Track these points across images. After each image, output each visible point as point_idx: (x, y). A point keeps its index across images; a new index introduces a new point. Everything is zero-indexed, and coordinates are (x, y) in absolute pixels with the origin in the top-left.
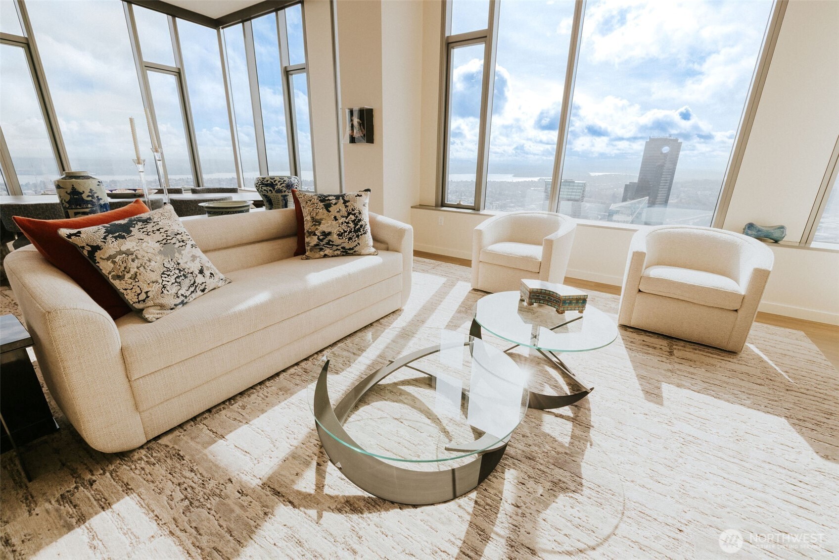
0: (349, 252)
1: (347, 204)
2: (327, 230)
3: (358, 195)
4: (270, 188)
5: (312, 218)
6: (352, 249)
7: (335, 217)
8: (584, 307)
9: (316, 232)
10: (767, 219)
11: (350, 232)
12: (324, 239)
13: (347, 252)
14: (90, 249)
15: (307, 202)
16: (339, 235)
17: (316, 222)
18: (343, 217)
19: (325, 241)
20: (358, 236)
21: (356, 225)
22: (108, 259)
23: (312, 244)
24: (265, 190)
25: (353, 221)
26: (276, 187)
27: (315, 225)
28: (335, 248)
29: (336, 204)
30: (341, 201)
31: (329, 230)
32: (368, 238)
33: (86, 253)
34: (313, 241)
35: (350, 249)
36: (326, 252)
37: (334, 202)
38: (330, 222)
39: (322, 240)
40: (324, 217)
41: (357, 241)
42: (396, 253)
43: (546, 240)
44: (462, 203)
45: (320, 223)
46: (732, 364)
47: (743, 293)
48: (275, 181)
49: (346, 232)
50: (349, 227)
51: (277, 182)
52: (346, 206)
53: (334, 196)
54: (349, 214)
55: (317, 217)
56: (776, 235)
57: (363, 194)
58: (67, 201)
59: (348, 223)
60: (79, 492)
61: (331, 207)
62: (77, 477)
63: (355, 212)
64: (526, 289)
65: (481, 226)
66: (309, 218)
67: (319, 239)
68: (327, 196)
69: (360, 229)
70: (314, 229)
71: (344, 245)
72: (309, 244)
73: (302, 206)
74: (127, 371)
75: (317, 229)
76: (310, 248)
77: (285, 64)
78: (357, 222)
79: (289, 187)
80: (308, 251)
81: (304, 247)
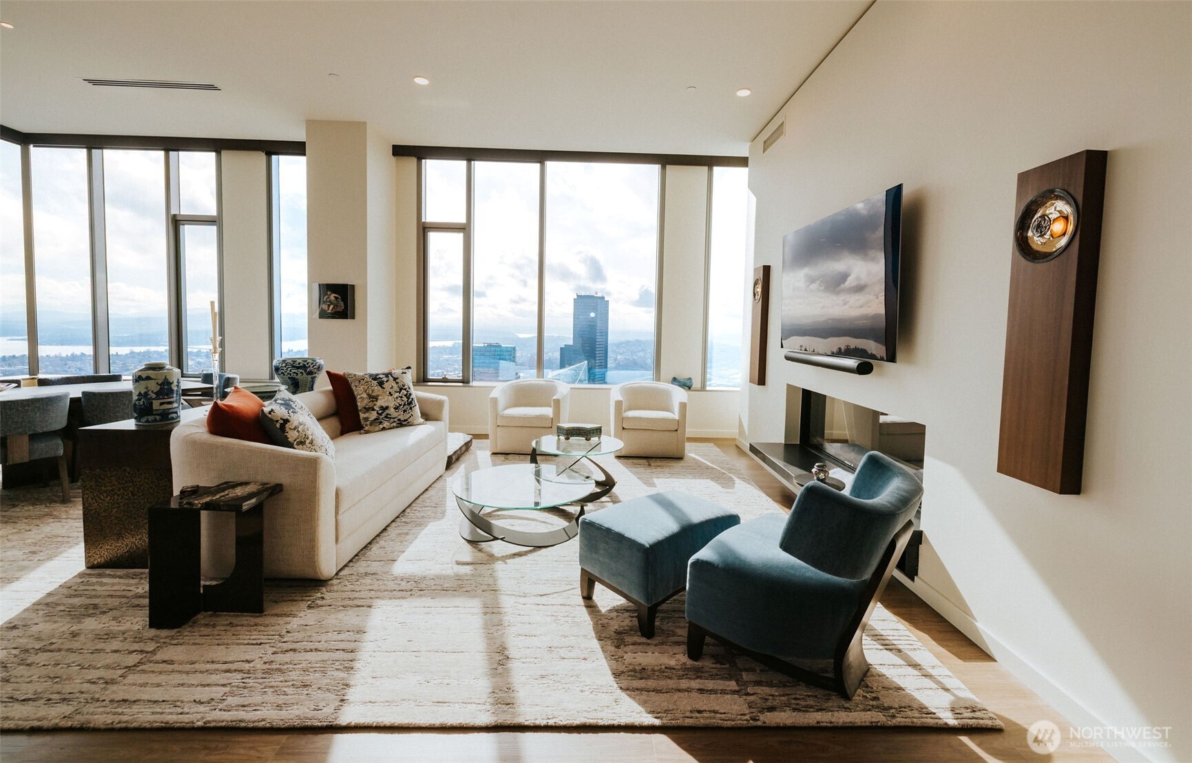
0: (404, 423)
1: (397, 381)
2: (384, 405)
3: (403, 373)
4: (301, 371)
5: (368, 395)
6: (407, 420)
7: (390, 393)
8: (600, 434)
9: (375, 407)
10: (683, 375)
11: (405, 405)
12: (383, 413)
13: (402, 424)
14: (282, 422)
15: (360, 381)
16: (395, 408)
17: (372, 397)
18: (396, 392)
19: (384, 415)
20: (411, 408)
21: (408, 398)
22: (295, 429)
23: (372, 419)
24: (294, 373)
25: (405, 395)
26: (308, 369)
27: (373, 401)
28: (392, 420)
29: (387, 381)
30: (391, 379)
31: (387, 405)
32: (417, 410)
33: (278, 425)
34: (373, 415)
35: (405, 421)
36: (384, 425)
37: (385, 379)
38: (386, 397)
39: (381, 414)
40: (380, 393)
41: (411, 413)
42: (439, 422)
43: (554, 399)
44: (447, 377)
45: (377, 399)
46: (681, 463)
47: (677, 418)
48: (308, 364)
49: (401, 405)
50: (403, 400)
51: (310, 364)
52: (397, 383)
53: (383, 374)
54: (401, 389)
55: (373, 394)
56: (689, 384)
57: (406, 371)
58: (155, 391)
59: (401, 397)
60: (319, 602)
61: (383, 384)
62: (302, 600)
63: (406, 387)
64: (563, 429)
65: (494, 394)
66: (365, 395)
67: (378, 413)
68: (378, 375)
69: (411, 403)
70: (371, 405)
71: (399, 417)
72: (366, 419)
73: (352, 385)
74: (337, 507)
75: (375, 405)
76: (368, 423)
77: (173, 212)
78: (408, 396)
79: (319, 368)
80: (367, 425)
81: (360, 422)
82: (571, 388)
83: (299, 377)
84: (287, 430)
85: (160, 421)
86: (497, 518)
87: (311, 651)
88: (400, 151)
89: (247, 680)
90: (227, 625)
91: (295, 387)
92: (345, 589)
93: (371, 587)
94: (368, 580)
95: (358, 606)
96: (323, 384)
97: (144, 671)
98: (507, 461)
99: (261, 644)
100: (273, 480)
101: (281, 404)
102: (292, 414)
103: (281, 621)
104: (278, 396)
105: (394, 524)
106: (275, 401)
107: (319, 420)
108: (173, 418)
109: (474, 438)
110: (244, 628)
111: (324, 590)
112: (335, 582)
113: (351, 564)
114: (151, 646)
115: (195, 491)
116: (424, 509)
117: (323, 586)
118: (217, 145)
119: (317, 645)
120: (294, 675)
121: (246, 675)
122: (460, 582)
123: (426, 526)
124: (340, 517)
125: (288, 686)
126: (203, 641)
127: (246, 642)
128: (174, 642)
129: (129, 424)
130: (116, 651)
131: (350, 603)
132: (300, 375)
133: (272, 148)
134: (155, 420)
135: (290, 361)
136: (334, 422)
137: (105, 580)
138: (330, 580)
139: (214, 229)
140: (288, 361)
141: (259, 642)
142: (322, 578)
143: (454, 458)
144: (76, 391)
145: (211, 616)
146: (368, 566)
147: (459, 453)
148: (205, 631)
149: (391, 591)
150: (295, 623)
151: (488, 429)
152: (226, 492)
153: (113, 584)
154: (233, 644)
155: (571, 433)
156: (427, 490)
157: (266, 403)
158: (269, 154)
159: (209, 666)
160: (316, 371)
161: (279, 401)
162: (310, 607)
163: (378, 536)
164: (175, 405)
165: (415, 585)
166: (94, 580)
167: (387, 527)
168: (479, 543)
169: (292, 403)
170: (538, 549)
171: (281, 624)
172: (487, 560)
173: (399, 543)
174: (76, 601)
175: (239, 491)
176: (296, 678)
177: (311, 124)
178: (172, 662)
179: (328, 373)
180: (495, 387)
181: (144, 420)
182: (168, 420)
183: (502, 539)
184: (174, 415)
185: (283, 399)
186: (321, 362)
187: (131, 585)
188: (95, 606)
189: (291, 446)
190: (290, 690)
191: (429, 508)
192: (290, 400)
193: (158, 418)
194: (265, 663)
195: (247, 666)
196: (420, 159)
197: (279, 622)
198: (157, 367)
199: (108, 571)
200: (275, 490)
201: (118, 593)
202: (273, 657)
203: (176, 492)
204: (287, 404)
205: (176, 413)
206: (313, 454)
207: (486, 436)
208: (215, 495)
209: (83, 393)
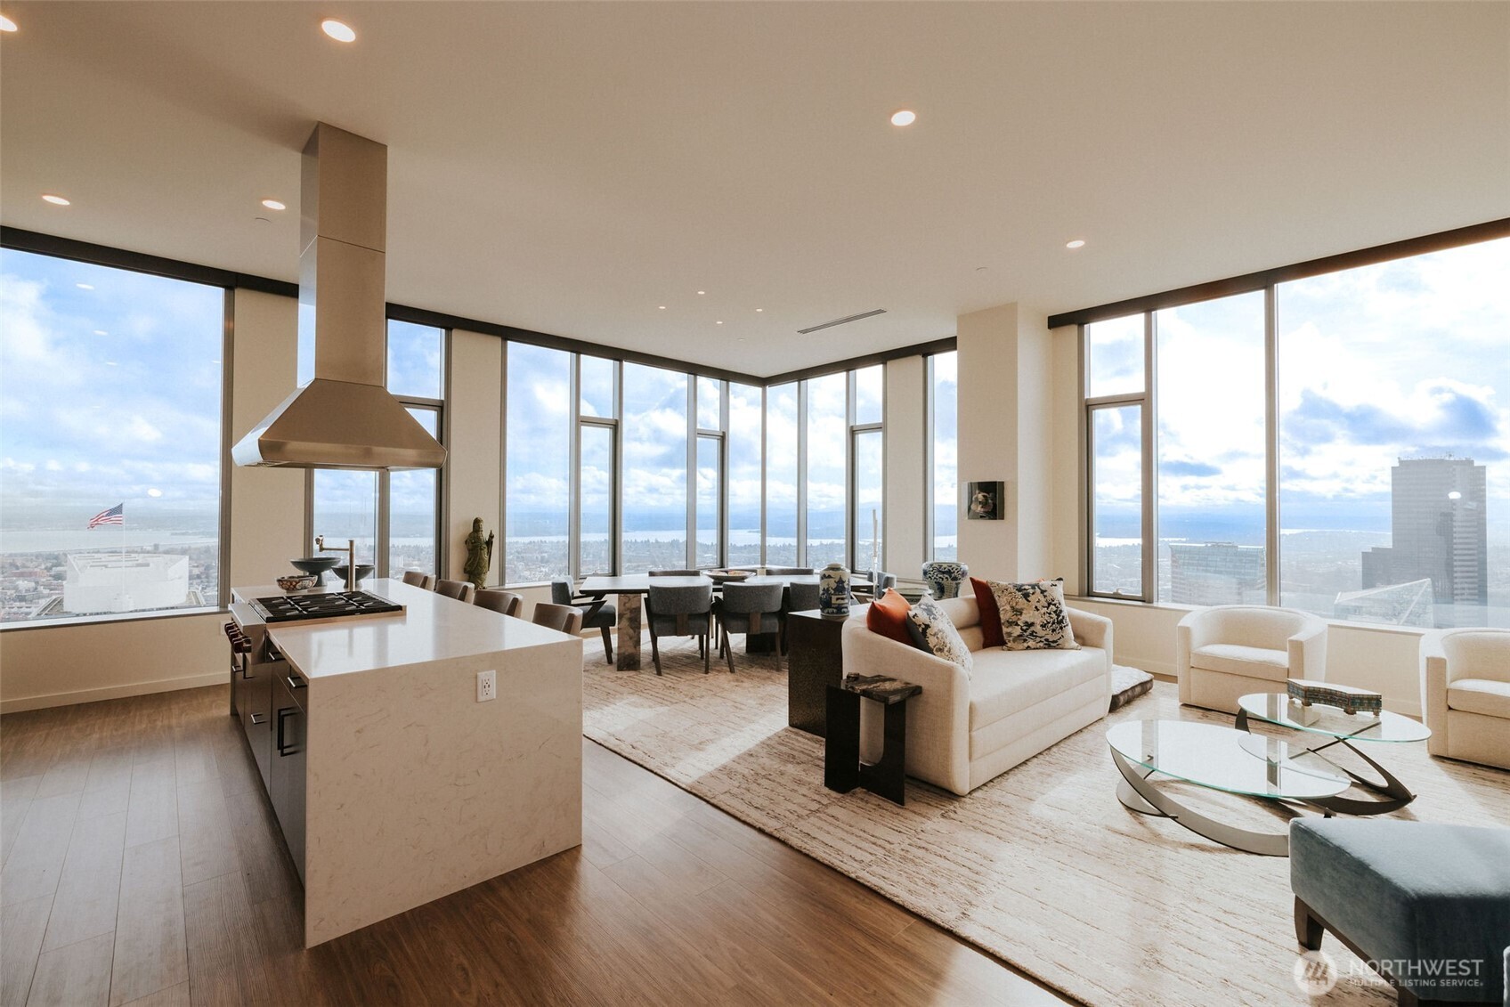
0: (1052, 644)
1: (1045, 594)
2: (1030, 621)
3: (1053, 585)
4: (947, 576)
5: (1012, 607)
6: (1056, 642)
7: (1036, 607)
8: (1379, 709)
9: (1019, 622)
11: (1053, 623)
12: (1028, 629)
13: (1049, 645)
14: (923, 626)
15: (1003, 592)
16: (1042, 626)
17: (1016, 611)
18: (1044, 607)
19: (1029, 632)
20: (1061, 628)
21: (1058, 616)
22: (934, 635)
23: (1016, 635)
24: (941, 578)
25: (1055, 612)
26: (953, 575)
27: (1017, 615)
28: (1038, 639)
29: (1033, 594)
30: (1038, 591)
31: (1032, 621)
32: (1069, 632)
33: (920, 630)
34: (1017, 631)
35: (1054, 642)
36: (1029, 644)
37: (1031, 591)
38: (1032, 612)
39: (1025, 631)
40: (1024, 607)
41: (1062, 634)
42: (1099, 650)
43: (1291, 641)
44: (1120, 592)
45: (1021, 614)
49: (1049, 623)
50: (1051, 618)
51: (954, 570)
52: (1045, 596)
53: (1030, 586)
54: (1049, 604)
55: (1017, 607)
57: (1057, 583)
58: (834, 588)
59: (1050, 614)
60: (952, 815)
61: (1029, 596)
62: (937, 807)
63: (1055, 602)
64: (1298, 688)
65: (1186, 621)
66: (1008, 608)
67: (1022, 629)
68: (1022, 585)
69: (1061, 622)
70: (1014, 619)
71: (1047, 637)
72: (1009, 634)
73: (995, 595)
74: (971, 722)
75: (1019, 619)
76: (1011, 639)
77: (851, 424)
78: (1058, 612)
79: (964, 574)
80: (1009, 641)
81: (1003, 637)
82: (1329, 626)
83: (944, 582)
84: (928, 635)
85: (837, 613)
86: (1175, 791)
87: (941, 856)
88: (1056, 322)
89: (888, 858)
90: (875, 805)
91: (941, 591)
92: (977, 810)
93: (1002, 819)
94: (1000, 810)
95: (988, 833)
96: (967, 593)
97: (819, 818)
98: (1205, 719)
99: (900, 832)
100: (915, 681)
101: (924, 609)
102: (932, 620)
103: (918, 818)
104: (923, 600)
105: (1035, 760)
106: (920, 605)
107: (958, 629)
108: (844, 612)
109: (1155, 678)
110: (888, 813)
111: (957, 804)
112: (967, 800)
113: (985, 788)
114: (825, 801)
115: (856, 678)
116: (1074, 753)
117: (956, 800)
118: (883, 358)
119: (945, 853)
120: (924, 871)
121: (887, 853)
122: (1107, 851)
123: (1075, 774)
124: (974, 734)
125: (919, 878)
126: (858, 811)
127: (889, 825)
128: (840, 804)
129: (816, 614)
130: (804, 796)
131: (982, 827)
132: (945, 580)
133: (926, 350)
134: (833, 613)
135: (936, 566)
136: (976, 633)
137: (800, 738)
138: (963, 797)
139: (880, 434)
140: (934, 565)
141: (899, 830)
142: (955, 792)
143: (1122, 698)
144: (786, 581)
145: (865, 793)
146: (1003, 796)
147: (1130, 693)
148: (862, 804)
149: (1023, 830)
150: (929, 825)
151: (1177, 668)
152: (878, 684)
153: (804, 744)
154: (880, 823)
155: (1312, 696)
156: (1081, 731)
157: (913, 606)
158: (925, 356)
159: (861, 834)
160: (960, 576)
161: (922, 606)
162: (943, 815)
163: (1016, 767)
164: (846, 601)
165: (1051, 833)
166: (793, 736)
167: (1027, 761)
168: (1142, 815)
169: (933, 609)
170: (1234, 851)
171: (916, 822)
172: (1149, 839)
173: (1039, 783)
174: (783, 749)
175: (888, 686)
176: (925, 874)
177: (962, 319)
178: (837, 819)
179: (972, 579)
180: (1189, 611)
181: (826, 611)
182: (841, 611)
183: (1174, 818)
184: (845, 610)
185: (926, 605)
186: (965, 567)
187: (814, 748)
188: (794, 757)
189: (930, 651)
190: (920, 883)
191: (1080, 754)
192: (932, 606)
193: (835, 611)
194: (903, 850)
195: (888, 846)
196: (1081, 325)
197: (917, 820)
198: (835, 568)
199: (802, 732)
200: (916, 691)
201: (807, 752)
202: (909, 848)
203: (845, 677)
204: (929, 611)
205: (847, 608)
206: (950, 662)
207: (1172, 679)
208: (870, 685)
209: (791, 584)
